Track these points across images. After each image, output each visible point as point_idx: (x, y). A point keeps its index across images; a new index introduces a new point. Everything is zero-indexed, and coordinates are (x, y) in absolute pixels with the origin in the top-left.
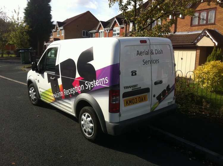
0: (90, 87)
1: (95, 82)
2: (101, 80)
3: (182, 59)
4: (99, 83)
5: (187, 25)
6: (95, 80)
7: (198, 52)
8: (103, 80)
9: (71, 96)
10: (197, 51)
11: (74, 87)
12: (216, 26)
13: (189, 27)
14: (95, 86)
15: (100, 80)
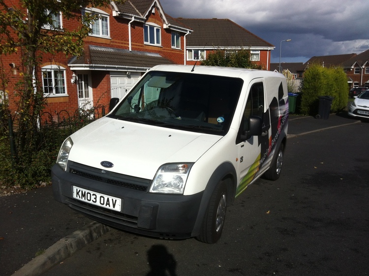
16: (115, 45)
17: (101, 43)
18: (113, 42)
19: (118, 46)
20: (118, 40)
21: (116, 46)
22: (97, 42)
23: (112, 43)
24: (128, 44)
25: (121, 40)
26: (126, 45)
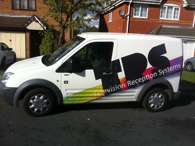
0: (164, 73)
1: (169, 69)
2: (175, 67)
3: (10, 41)
4: (173, 69)
5: (7, 7)
6: (169, 67)
7: (27, 35)
8: (176, 66)
9: (138, 85)
10: (27, 33)
11: (143, 76)
12: (38, 13)
13: (10, 10)
14: (169, 71)
15: (173, 67)
16: (181, 24)
17: (171, 23)
18: (181, 22)
19: (184, 24)
20: (185, 21)
21: (183, 24)
22: (169, 23)
23: (179, 23)
24: (193, 23)
25: (187, 21)
26: (190, 24)
